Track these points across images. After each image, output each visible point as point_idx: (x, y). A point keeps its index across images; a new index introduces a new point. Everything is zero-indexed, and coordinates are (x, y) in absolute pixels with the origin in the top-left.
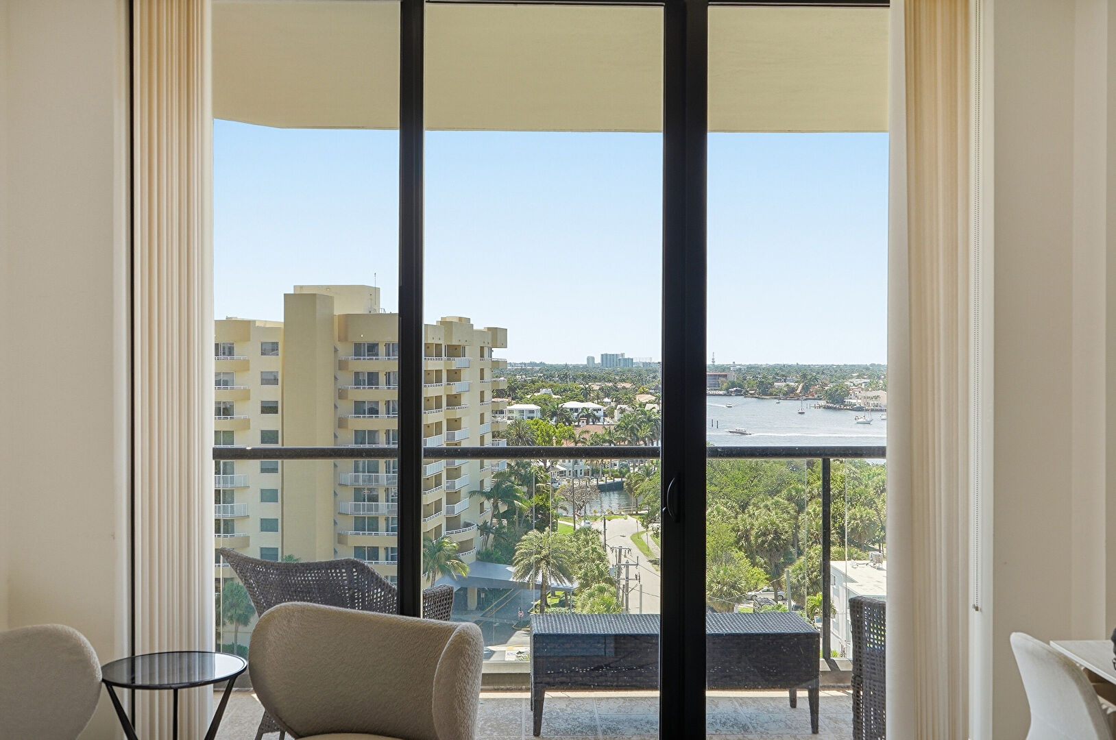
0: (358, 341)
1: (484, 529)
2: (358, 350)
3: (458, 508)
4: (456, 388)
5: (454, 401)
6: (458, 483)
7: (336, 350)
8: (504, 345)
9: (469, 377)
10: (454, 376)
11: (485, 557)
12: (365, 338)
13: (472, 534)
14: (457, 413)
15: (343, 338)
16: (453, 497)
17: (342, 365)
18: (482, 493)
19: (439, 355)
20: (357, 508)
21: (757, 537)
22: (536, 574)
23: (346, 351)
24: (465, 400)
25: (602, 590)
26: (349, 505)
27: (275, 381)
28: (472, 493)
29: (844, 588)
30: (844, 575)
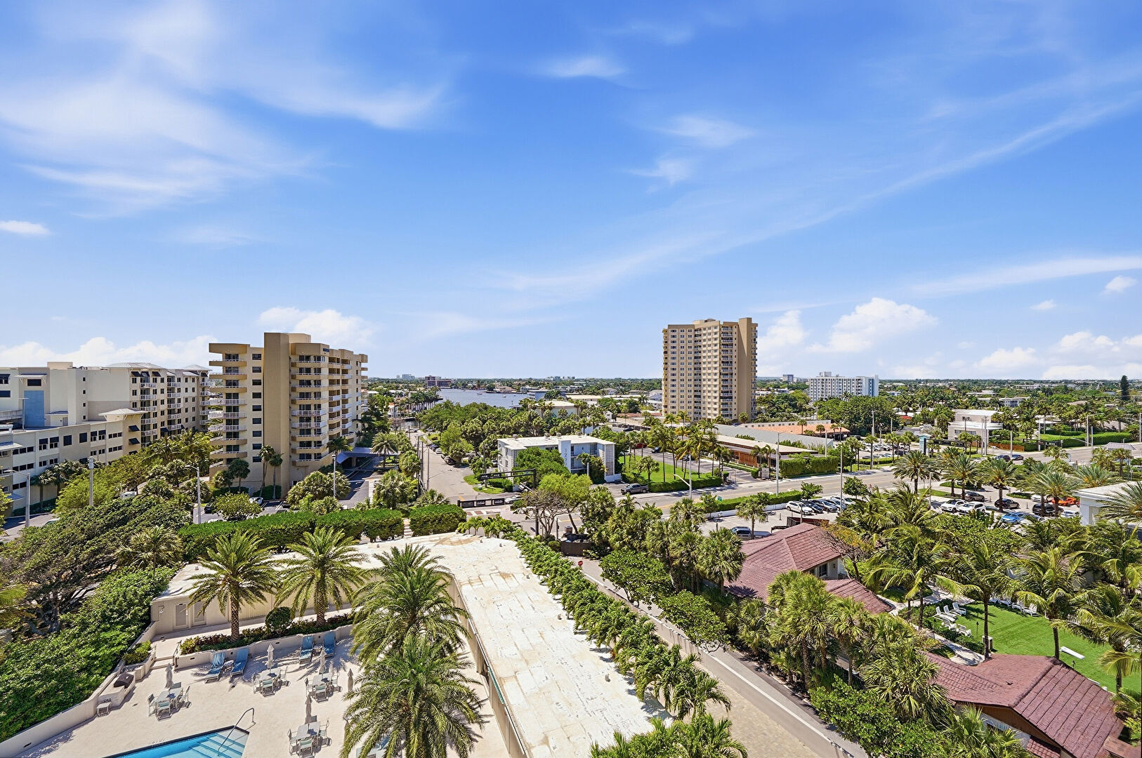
0: (301, 354)
1: (359, 434)
2: (301, 358)
3: (347, 426)
4: (346, 377)
5: (345, 382)
6: (347, 416)
7: (290, 358)
8: (366, 362)
9: (351, 373)
10: (345, 372)
11: (359, 445)
12: (305, 353)
13: (353, 436)
14: (346, 387)
15: (294, 353)
16: (345, 421)
17: (293, 365)
18: (357, 419)
19: (338, 362)
20: (301, 425)
21: (469, 433)
22: (381, 450)
23: (295, 359)
24: (350, 382)
25: (411, 453)
26: (297, 424)
27: (259, 371)
28: (353, 420)
29: (505, 447)
30: (504, 443)
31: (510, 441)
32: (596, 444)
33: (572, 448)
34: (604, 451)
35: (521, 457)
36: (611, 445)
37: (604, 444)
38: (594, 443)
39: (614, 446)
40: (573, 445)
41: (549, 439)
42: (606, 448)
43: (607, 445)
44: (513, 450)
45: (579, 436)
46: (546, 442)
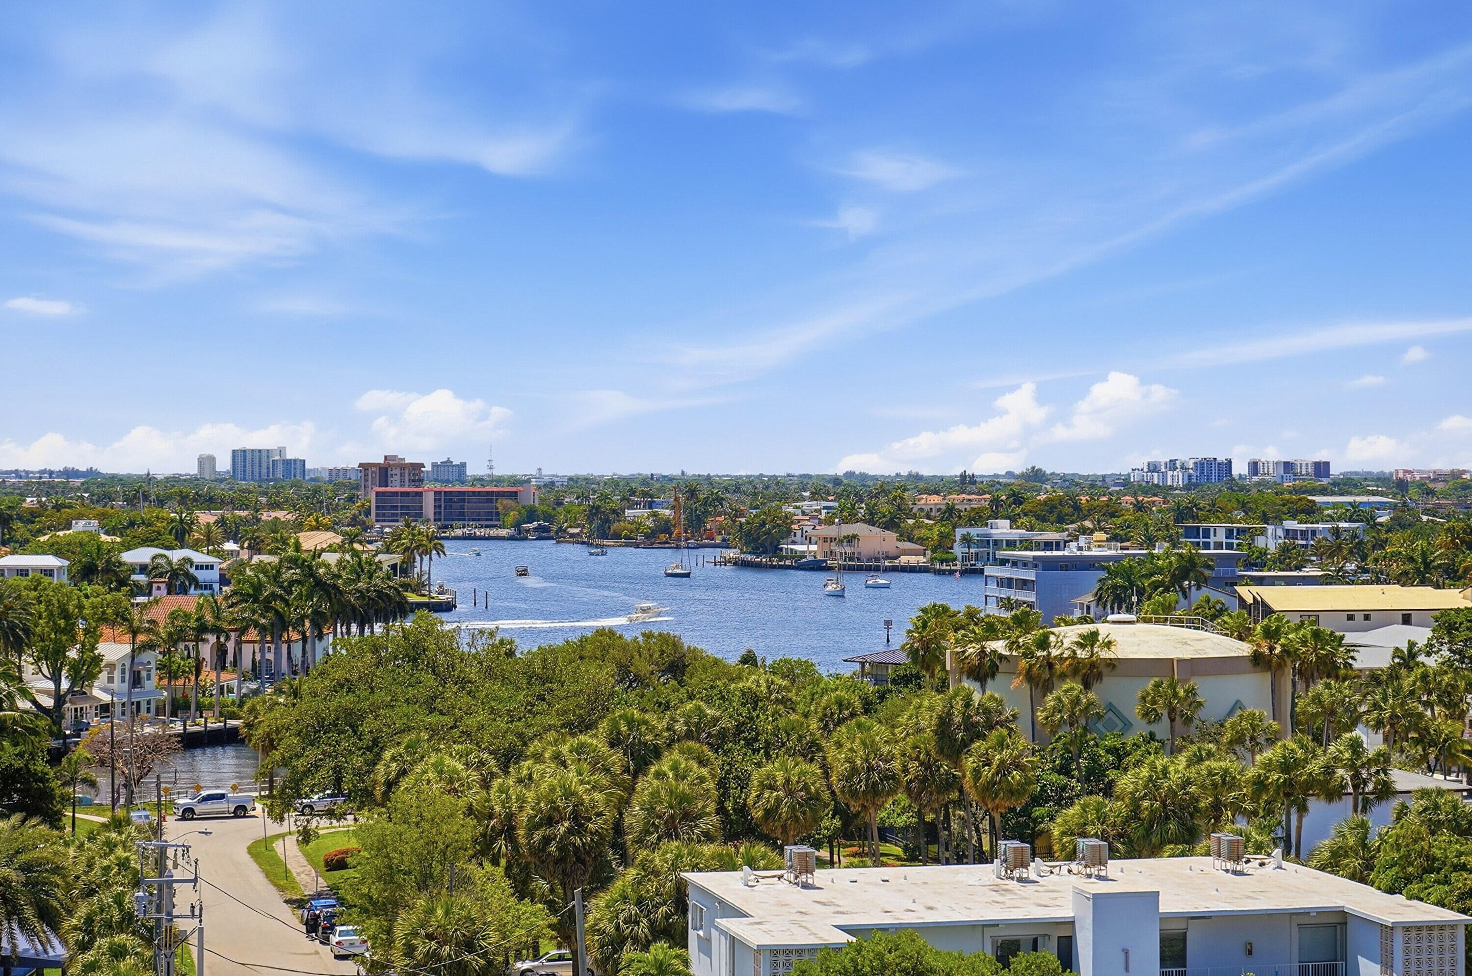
29: (722, 932)
30: (721, 902)
31: (759, 887)
32: (1339, 923)
33: (1174, 950)
34: (1387, 967)
36: (1442, 926)
37: (1389, 919)
38: (1322, 912)
39: (1461, 934)
40: (1182, 925)
41: (1020, 880)
42: (1407, 951)
43: (1407, 928)
44: (760, 949)
45: (1230, 865)
46: (997, 897)
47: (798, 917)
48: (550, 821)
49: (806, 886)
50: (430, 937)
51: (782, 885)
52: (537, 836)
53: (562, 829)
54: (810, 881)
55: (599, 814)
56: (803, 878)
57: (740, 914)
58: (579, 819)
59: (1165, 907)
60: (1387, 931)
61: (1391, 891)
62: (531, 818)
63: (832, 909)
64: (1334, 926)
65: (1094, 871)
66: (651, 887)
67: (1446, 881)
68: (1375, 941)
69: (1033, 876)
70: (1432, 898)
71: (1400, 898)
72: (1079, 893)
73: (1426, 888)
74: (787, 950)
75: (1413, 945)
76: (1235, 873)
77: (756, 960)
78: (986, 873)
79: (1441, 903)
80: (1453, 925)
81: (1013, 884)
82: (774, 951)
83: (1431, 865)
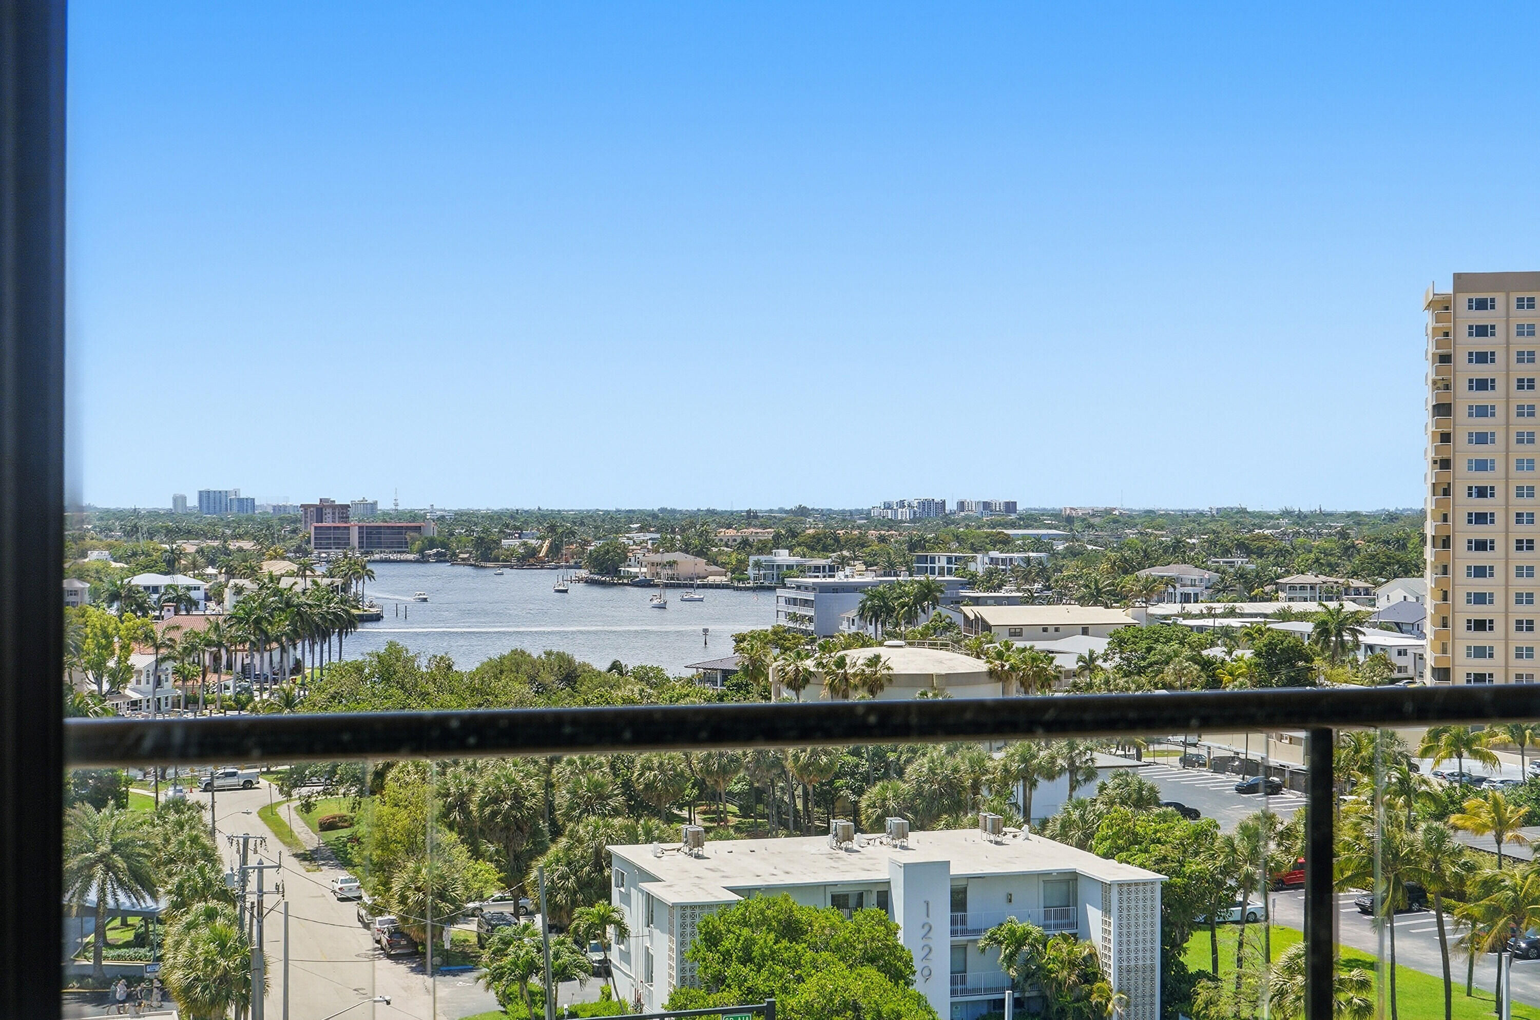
21: (482, 805)
29: (641, 891)
30: (639, 869)
31: (665, 858)
32: (1072, 879)
33: (959, 901)
34: (1107, 911)
35: (712, 940)
36: (1145, 883)
37: (1108, 879)
38: (1061, 873)
39: (1158, 888)
40: (964, 883)
41: (847, 850)
42: (1120, 901)
43: (1121, 885)
44: (674, 905)
45: (992, 837)
46: (832, 863)
47: (697, 881)
48: (495, 800)
49: (698, 857)
50: (418, 889)
51: (680, 856)
52: (487, 811)
53: (506, 805)
54: (700, 853)
55: (534, 795)
56: (695, 850)
57: (655, 879)
58: (518, 799)
59: (954, 871)
60: (1106, 887)
61: (1106, 856)
62: (483, 798)
63: (718, 874)
64: (1068, 881)
65: (898, 842)
66: (578, 852)
67: (1146, 851)
68: (1098, 894)
69: (856, 847)
70: (1138, 862)
71: (1113, 863)
72: (893, 862)
73: (1132, 856)
74: (693, 906)
75: (1125, 896)
76: (997, 843)
77: (671, 914)
78: (823, 843)
79: (1142, 866)
80: (1153, 882)
81: (842, 853)
82: (683, 907)
83: (1136, 839)
